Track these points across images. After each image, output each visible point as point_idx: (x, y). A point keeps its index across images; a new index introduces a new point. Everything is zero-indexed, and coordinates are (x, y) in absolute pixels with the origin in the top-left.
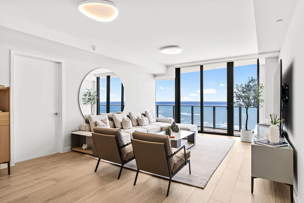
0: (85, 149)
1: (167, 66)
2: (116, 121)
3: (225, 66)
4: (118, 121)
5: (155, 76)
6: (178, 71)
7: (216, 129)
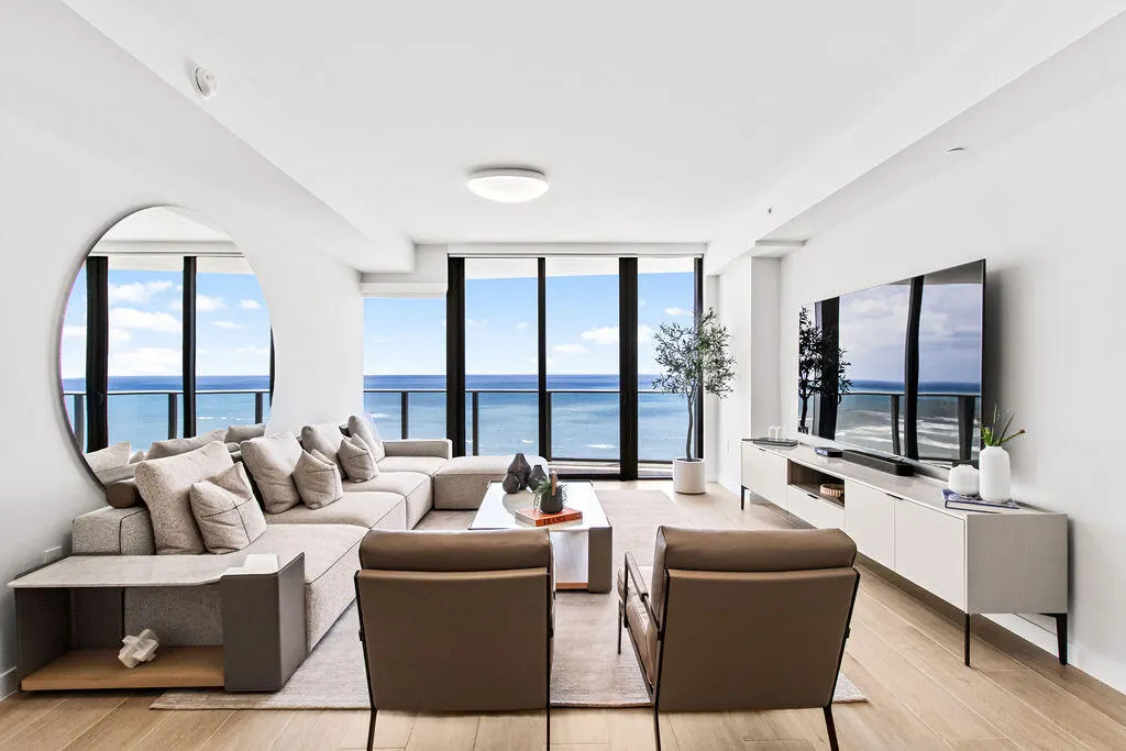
0: (140, 664)
1: (417, 247)
2: (266, 471)
3: (614, 269)
4: (275, 469)
5: (363, 277)
6: (456, 266)
7: (553, 462)
